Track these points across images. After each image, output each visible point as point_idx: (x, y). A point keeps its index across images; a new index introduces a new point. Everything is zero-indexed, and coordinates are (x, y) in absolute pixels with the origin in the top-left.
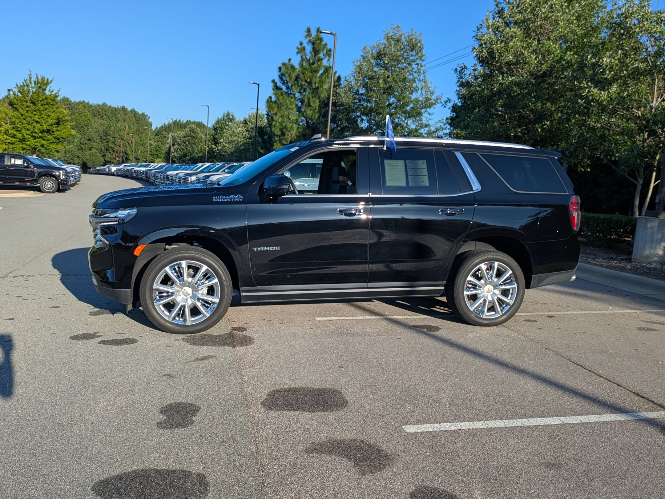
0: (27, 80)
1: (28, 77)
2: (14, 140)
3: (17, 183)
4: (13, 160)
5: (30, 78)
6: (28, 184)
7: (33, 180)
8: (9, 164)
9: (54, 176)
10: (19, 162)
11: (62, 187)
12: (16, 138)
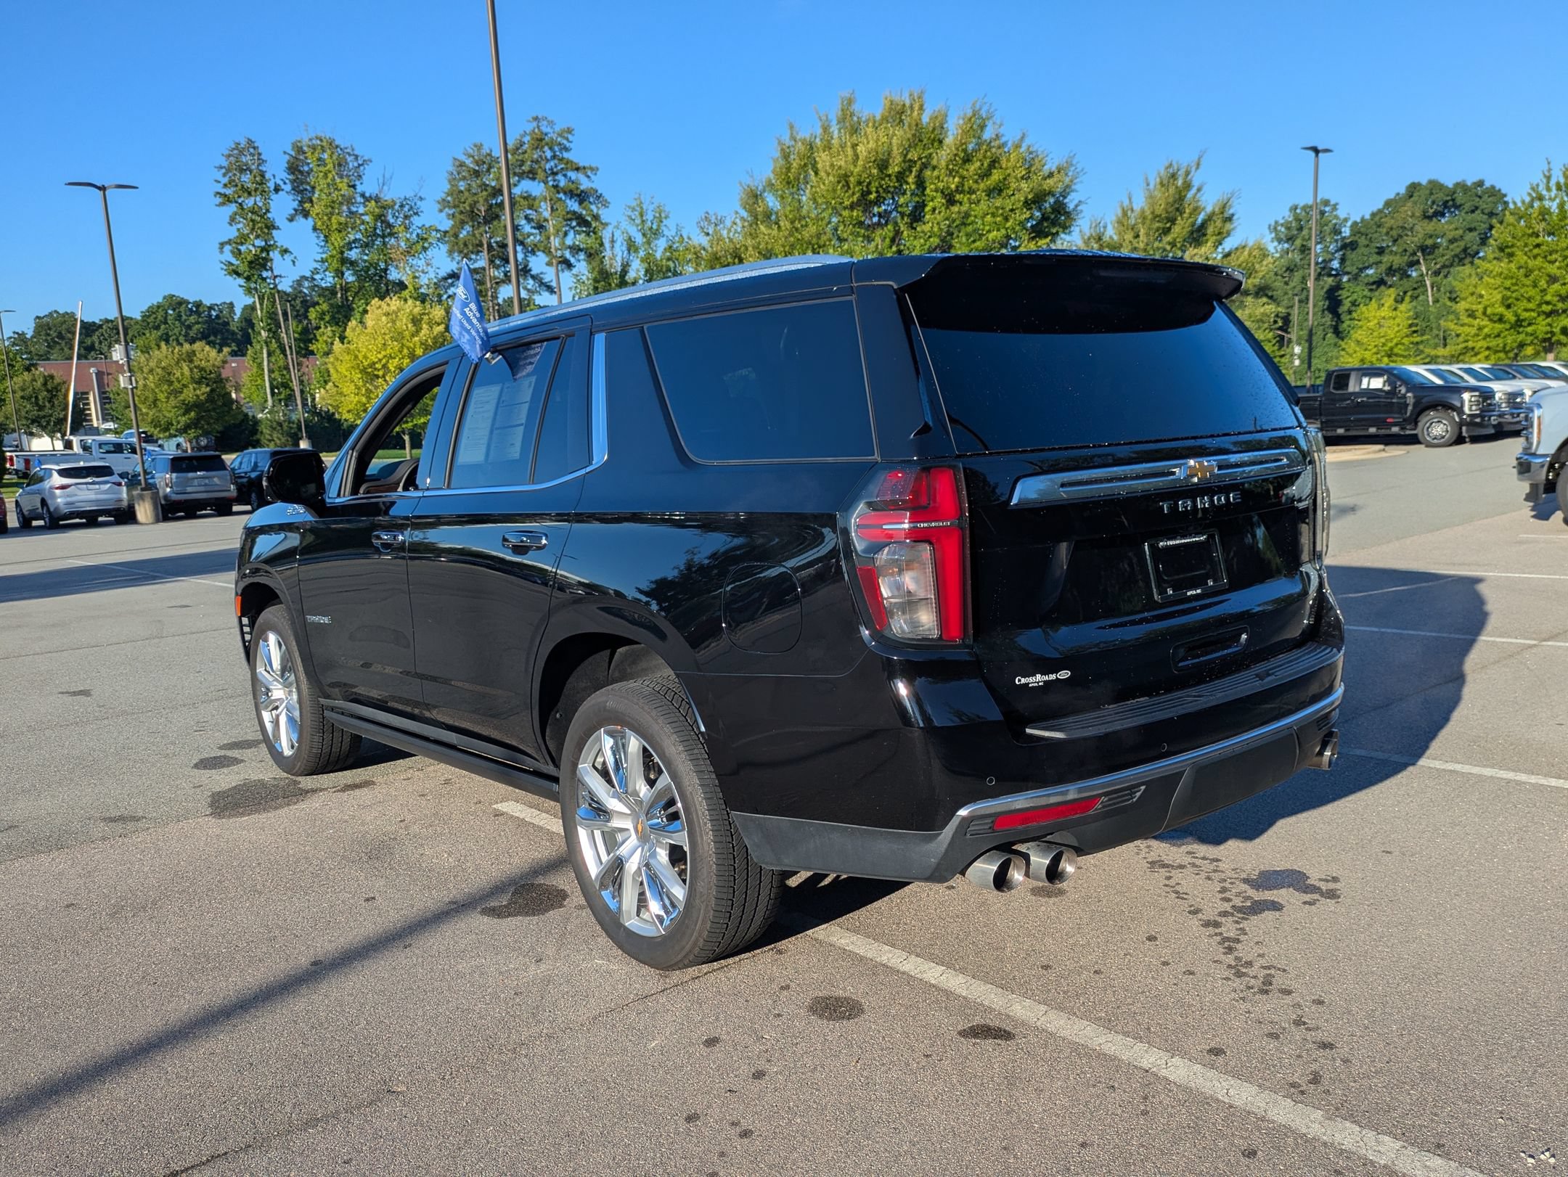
0: (1538, 185)
1: (1542, 176)
2: (1499, 326)
3: (1372, 430)
4: (1365, 380)
5: (1549, 178)
6: (1395, 429)
7: (1404, 420)
8: (1357, 390)
9: (1453, 408)
10: (1377, 383)
11: (1467, 431)
12: (1505, 322)
